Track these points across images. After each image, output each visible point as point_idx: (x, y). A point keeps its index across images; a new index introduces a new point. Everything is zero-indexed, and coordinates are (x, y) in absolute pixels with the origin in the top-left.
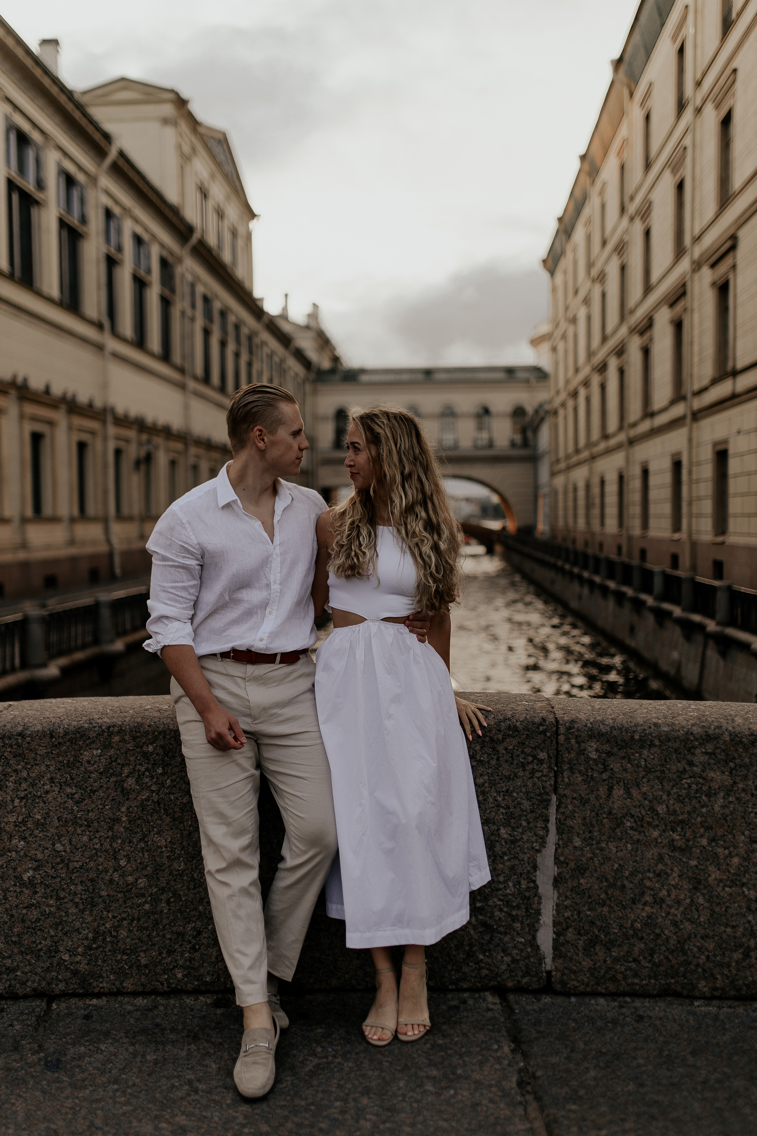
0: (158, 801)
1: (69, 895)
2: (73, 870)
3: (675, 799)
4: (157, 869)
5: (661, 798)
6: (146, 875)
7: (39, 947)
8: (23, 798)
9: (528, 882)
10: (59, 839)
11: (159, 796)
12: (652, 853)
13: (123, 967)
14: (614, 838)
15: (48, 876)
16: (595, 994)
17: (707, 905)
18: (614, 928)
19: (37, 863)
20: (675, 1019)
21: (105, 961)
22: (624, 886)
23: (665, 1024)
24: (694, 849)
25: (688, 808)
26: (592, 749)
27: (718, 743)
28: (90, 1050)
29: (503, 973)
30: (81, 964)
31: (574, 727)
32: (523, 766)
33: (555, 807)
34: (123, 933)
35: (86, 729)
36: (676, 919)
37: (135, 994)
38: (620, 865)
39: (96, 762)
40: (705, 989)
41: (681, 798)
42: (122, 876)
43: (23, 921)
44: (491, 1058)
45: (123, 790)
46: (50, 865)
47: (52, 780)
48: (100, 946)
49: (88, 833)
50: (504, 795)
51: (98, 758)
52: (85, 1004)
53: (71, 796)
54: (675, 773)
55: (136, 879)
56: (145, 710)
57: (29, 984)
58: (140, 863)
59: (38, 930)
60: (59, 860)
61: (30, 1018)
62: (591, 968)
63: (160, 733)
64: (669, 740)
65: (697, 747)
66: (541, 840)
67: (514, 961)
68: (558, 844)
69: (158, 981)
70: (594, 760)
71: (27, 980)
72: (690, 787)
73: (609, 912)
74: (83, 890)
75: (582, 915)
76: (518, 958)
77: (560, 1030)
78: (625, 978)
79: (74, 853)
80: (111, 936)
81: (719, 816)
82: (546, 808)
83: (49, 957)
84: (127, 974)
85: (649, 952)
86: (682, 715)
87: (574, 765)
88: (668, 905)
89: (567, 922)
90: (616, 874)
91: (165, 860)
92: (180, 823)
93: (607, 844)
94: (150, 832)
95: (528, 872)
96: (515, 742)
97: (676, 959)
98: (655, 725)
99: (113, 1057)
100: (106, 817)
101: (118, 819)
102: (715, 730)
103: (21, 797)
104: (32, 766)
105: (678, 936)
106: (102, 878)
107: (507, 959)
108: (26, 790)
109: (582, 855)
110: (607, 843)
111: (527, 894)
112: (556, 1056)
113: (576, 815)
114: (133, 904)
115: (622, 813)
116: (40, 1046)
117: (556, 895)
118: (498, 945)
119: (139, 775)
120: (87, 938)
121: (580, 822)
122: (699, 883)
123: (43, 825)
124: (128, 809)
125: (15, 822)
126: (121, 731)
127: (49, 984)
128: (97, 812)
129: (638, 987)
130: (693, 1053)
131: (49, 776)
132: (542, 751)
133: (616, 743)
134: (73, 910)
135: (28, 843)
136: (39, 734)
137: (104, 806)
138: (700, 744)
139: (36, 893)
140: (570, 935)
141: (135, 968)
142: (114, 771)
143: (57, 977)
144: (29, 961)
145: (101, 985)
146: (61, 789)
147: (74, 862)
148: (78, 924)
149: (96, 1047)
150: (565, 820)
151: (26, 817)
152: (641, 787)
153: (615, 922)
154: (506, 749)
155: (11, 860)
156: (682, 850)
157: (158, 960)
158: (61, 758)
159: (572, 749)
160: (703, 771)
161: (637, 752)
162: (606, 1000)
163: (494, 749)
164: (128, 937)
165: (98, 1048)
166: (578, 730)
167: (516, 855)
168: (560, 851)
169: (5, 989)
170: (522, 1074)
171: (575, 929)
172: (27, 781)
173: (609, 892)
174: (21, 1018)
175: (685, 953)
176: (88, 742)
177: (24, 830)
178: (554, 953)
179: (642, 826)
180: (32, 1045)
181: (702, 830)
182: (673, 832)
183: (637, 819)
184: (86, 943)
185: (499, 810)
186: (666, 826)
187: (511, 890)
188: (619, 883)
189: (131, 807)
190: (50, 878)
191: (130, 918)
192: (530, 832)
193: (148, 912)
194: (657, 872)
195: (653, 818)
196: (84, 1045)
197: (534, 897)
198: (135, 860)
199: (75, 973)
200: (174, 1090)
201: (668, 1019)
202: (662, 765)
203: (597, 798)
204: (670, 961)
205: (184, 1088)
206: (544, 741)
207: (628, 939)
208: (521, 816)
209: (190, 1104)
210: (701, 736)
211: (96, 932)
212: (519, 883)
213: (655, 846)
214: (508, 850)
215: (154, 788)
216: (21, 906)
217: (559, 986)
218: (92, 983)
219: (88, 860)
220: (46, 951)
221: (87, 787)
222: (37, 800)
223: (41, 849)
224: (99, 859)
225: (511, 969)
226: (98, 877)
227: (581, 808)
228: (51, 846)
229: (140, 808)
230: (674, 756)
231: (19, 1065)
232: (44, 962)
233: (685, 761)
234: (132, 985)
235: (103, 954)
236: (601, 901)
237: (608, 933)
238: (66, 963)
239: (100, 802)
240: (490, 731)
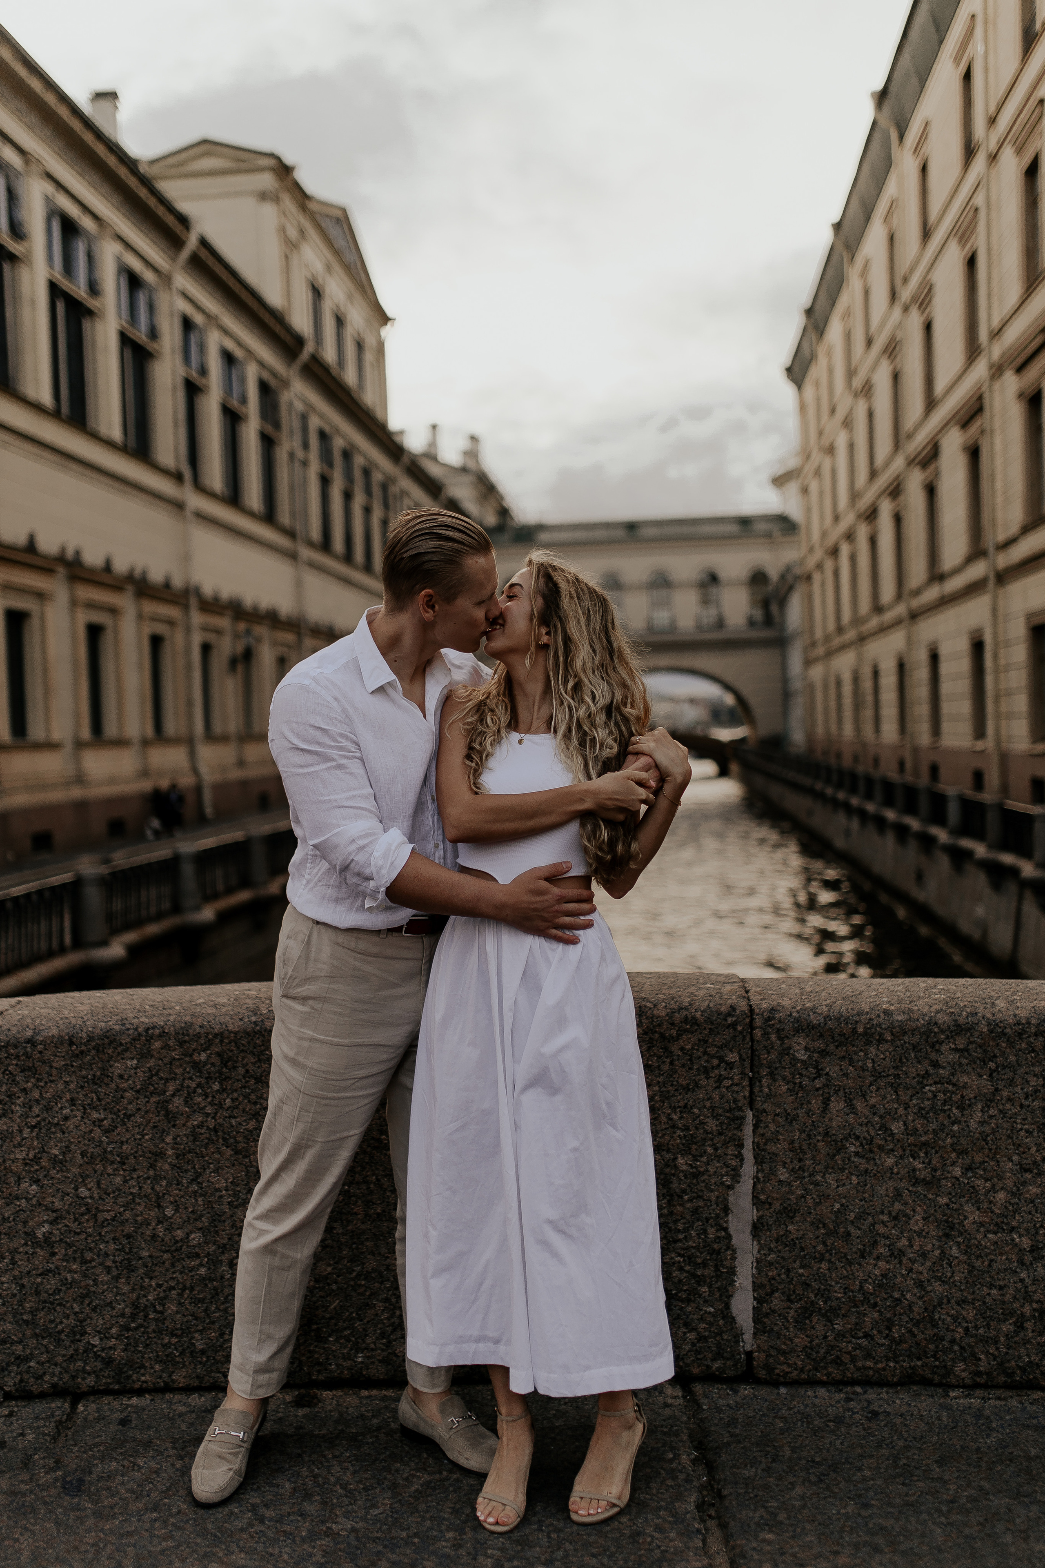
0: (215, 1127)
1: (98, 1256)
2: (103, 1222)
3: (915, 1113)
4: (214, 1220)
5: (896, 1113)
6: (201, 1229)
7: (60, 1327)
8: (34, 1127)
9: (717, 1230)
10: (83, 1181)
11: (216, 1120)
12: (885, 1188)
13: (172, 1353)
14: (833, 1168)
15: (70, 1231)
16: (813, 1383)
17: (963, 1258)
18: (836, 1292)
19: (55, 1215)
20: (922, 1416)
21: (147, 1345)
22: (849, 1234)
23: (908, 1422)
24: (943, 1182)
25: (932, 1126)
26: (800, 1048)
27: (971, 1035)
28: (123, 1466)
29: (686, 1354)
30: (115, 1350)
31: (774, 1018)
32: (706, 1071)
33: (751, 1128)
34: (172, 1307)
35: (117, 1032)
36: (921, 1277)
37: (188, 1390)
38: (842, 1205)
39: (130, 1076)
40: (964, 1374)
41: (923, 1112)
42: (168, 1229)
43: (38, 1293)
44: (662, 1472)
45: (168, 1113)
46: (72, 1217)
47: (72, 1102)
48: (140, 1326)
49: (122, 1173)
50: (681, 1112)
51: (133, 1071)
52: (122, 1404)
53: (98, 1123)
54: (914, 1078)
55: (187, 1234)
56: (197, 1005)
57: (47, 1378)
58: (192, 1212)
59: (58, 1304)
60: (83, 1209)
61: (47, 1424)
62: (806, 1347)
63: (216, 1036)
64: (905, 1033)
65: (943, 1042)
66: (733, 1173)
67: (701, 1338)
68: (757, 1177)
69: (219, 1372)
70: (804, 1062)
71: (44, 1373)
72: (935, 1096)
73: (829, 1269)
74: (117, 1250)
75: (792, 1274)
76: (707, 1334)
77: (762, 1432)
78: (853, 1360)
79: (103, 1200)
80: (155, 1311)
81: (977, 1135)
82: (739, 1128)
83: (72, 1342)
84: (178, 1362)
85: (886, 1323)
86: (923, 998)
87: (776, 1068)
88: (910, 1259)
89: (772, 1285)
90: (837, 1217)
91: (226, 1208)
92: (245, 1157)
93: (823, 1177)
94: (205, 1169)
95: (717, 1216)
96: (694, 1039)
97: (923, 1333)
98: (886, 1012)
99: (154, 1476)
100: (146, 1150)
101: (161, 1153)
102: (967, 1017)
104: (46, 1083)
105: (924, 1302)
106: (142, 1233)
107: (691, 1336)
108: (38, 1116)
109: (791, 1192)
110: (824, 1175)
111: (716, 1246)
112: (752, 1467)
113: (781, 1137)
115: (842, 1134)
116: (57, 1462)
117: (756, 1247)
119: (189, 1093)
120: (123, 1315)
121: (786, 1146)
122: (952, 1228)
123: (61, 1163)
124: (175, 1139)
125: (24, 1159)
126: (163, 1034)
127: (73, 1378)
128: (133, 1143)
129: (871, 1373)
130: (940, 1462)
131: (68, 1096)
132: (731, 1051)
133: (833, 1038)
134: (104, 1277)
135: (42, 1187)
136: (55, 1040)
137: (143, 1136)
138: (948, 1037)
139: (54, 1254)
140: (777, 1302)
141: (188, 1355)
142: (155, 1089)
143: (84, 1367)
144: (46, 1347)
145: (143, 1378)
146: (84, 1113)
147: (104, 1211)
148: (110, 1296)
149: (132, 1462)
150: (765, 1144)
151: (39, 1153)
152: (868, 1098)
153: (837, 1283)
154: (682, 1049)
155: (20, 1210)
156: (926, 1183)
157: (219, 1343)
158: (84, 1072)
159: (772, 1048)
160: (953, 1075)
161: (861, 1050)
162: (828, 1391)
163: (666, 1049)
164: (177, 1312)
165: (135, 1464)
166: (780, 1022)
167: (700, 1194)
168: (759, 1187)
169: (15, 1385)
170: (705, 1493)
171: (783, 1293)
172: (39, 1104)
173: (829, 1242)
174: (35, 1425)
175: (935, 1326)
176: (120, 1049)
177: (37, 1170)
178: (755, 1327)
179: (871, 1151)
180: (47, 1460)
181: (953, 1155)
182: (914, 1159)
183: (864, 1142)
184: (122, 1321)
185: (675, 1133)
186: (904, 1150)
188: (842, 1230)
189: (179, 1136)
190: (72, 1234)
191: (181, 1286)
192: (718, 1162)
193: (204, 1279)
194: (894, 1214)
195: (886, 1141)
196: (116, 1459)
197: (726, 1250)
198: (186, 1208)
199: (108, 1362)
200: (233, 1518)
201: (912, 1415)
202: (896, 1068)
203: (809, 1113)
204: (915, 1336)
205: (246, 1516)
206: (734, 1038)
207: (856, 1306)
208: (704, 1140)
209: (252, 1537)
210: (949, 1027)
211: (135, 1305)
212: (705, 1232)
213: (890, 1179)
214: (689, 1186)
215: (209, 1110)
216: (34, 1272)
217: (764, 1372)
218: (131, 1376)
219: (122, 1209)
220: (69, 1333)
221: (119, 1111)
222: (53, 1130)
223: (59, 1195)
224: (137, 1207)
225: (696, 1350)
226: (136, 1232)
227: (787, 1127)
228: (73, 1191)
229: (191, 1138)
230: (913, 1055)
231: (28, 1487)
232: (66, 1348)
233: (928, 1061)
234: (185, 1377)
235: (145, 1335)
236: (818, 1256)
237: (829, 1298)
238: (95, 1350)
239: (137, 1130)
240: (659, 1025)
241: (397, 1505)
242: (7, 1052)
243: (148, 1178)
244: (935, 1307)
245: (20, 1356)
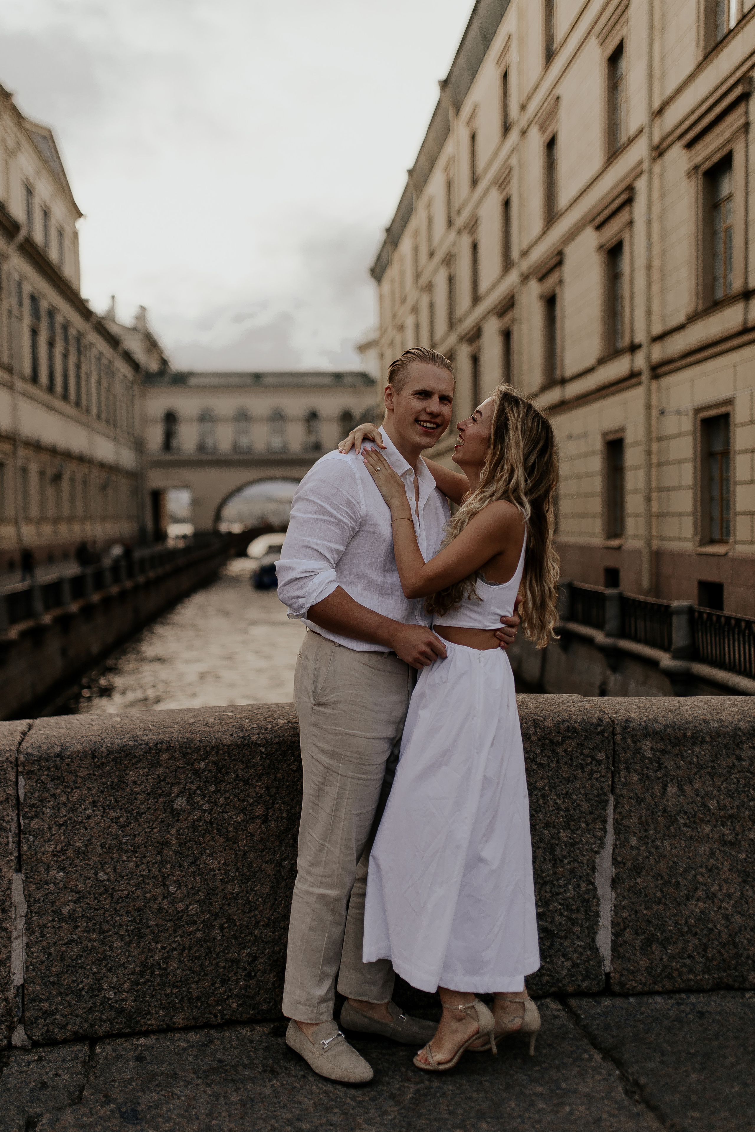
0: (210, 820)
1: (114, 927)
2: (118, 899)
3: (725, 794)
4: (209, 894)
5: (712, 794)
6: (198, 901)
7: (81, 986)
8: (62, 825)
9: (588, 885)
10: (102, 867)
11: (211, 815)
12: (704, 848)
13: (173, 1000)
14: (668, 836)
15: (91, 908)
16: (652, 993)
18: (669, 926)
19: (78, 895)
20: (733, 1013)
21: (153, 996)
22: (678, 883)
23: (727, 1018)
24: (743, 843)
25: (736, 803)
26: (647, 748)
28: (163, 1095)
29: (564, 978)
30: (126, 1001)
31: (629, 727)
32: (582, 767)
33: (612, 808)
35: (131, 747)
36: (727, 912)
37: (186, 1029)
38: (674, 862)
39: (142, 782)
41: (730, 793)
42: (171, 903)
43: (63, 959)
44: (588, 1069)
45: (173, 810)
46: (92, 896)
47: (94, 804)
48: (148, 981)
49: (134, 859)
50: (563, 798)
51: (145, 778)
52: (132, 1044)
53: (115, 820)
54: (725, 768)
55: (187, 906)
56: (190, 724)
57: (69, 1027)
58: (192, 888)
59: (79, 968)
60: (102, 890)
61: (75, 1065)
62: (648, 967)
63: (213, 748)
64: (719, 736)
65: (745, 742)
66: (599, 842)
67: (575, 965)
68: (615, 845)
69: (211, 1013)
70: (650, 759)
71: (67, 1024)
72: (739, 781)
73: (664, 910)
74: (129, 921)
75: (639, 915)
76: (578, 961)
77: (632, 1033)
78: (680, 975)
79: (119, 882)
80: (160, 968)
82: (604, 809)
83: (91, 997)
84: (178, 1008)
85: (703, 947)
86: (723, 710)
87: (631, 764)
88: (720, 900)
89: (624, 923)
90: (670, 871)
91: (218, 884)
92: (235, 843)
93: (662, 843)
94: (202, 854)
95: (588, 874)
96: (574, 743)
97: (727, 952)
98: (705, 721)
99: (193, 1102)
100: (155, 840)
101: (167, 842)
103: (60, 824)
104: (72, 789)
105: (729, 930)
106: (150, 907)
107: (568, 964)
108: (65, 816)
109: (639, 854)
110: (662, 841)
111: (586, 897)
112: (650, 1061)
113: (633, 814)
114: (184, 932)
115: (676, 811)
116: (106, 1096)
117: (614, 896)
118: (559, 950)
119: (190, 794)
120: (133, 973)
121: (637, 821)
122: (748, 876)
123: (84, 854)
124: (178, 831)
125: (53, 851)
126: (169, 748)
127: (92, 1025)
128: (144, 836)
129: (692, 983)
131: (91, 800)
132: (600, 751)
133: (670, 741)
134: (118, 944)
135: (67, 873)
136: (80, 754)
137: (152, 829)
138: (748, 739)
139: (77, 927)
140: (628, 935)
141: (186, 1001)
142: (163, 792)
143: (100, 1017)
144: (69, 1002)
145: (149, 1023)
146: (104, 813)
147: (119, 891)
148: (123, 959)
149: (169, 1092)
150: (622, 820)
151: (65, 846)
152: (693, 783)
153: (670, 919)
154: (565, 751)
155: (49, 893)
156: (732, 844)
157: (211, 991)
158: (104, 780)
159: (628, 749)
161: (689, 749)
162: (663, 998)
163: (553, 751)
164: (178, 968)
165: (173, 1094)
166: (634, 729)
167: (576, 858)
168: (617, 851)
169: (42, 1035)
170: (625, 1083)
171: (633, 929)
172: (66, 806)
173: (665, 890)
174: (65, 1066)
175: (736, 946)
176: (134, 761)
177: (63, 860)
178: (612, 955)
179: (695, 822)
180: (96, 1095)
181: (750, 824)
182: (724, 826)
183: (690, 816)
184: (132, 978)
185: (558, 813)
186: (717, 821)
187: (571, 894)
188: (674, 880)
189: (181, 828)
190: (93, 910)
191: (181, 947)
192: (589, 834)
193: (200, 940)
194: (709, 867)
195: (705, 814)
196: (155, 1090)
197: (593, 899)
198: (186, 885)
199: (121, 1011)
201: (726, 1012)
202: (713, 761)
203: (652, 796)
204: (722, 955)
206: (602, 742)
207: (683, 935)
208: (580, 818)
210: (748, 731)
211: (144, 965)
212: (579, 886)
213: (707, 842)
214: (568, 853)
215: (206, 807)
216: (60, 942)
217: (618, 988)
218: (139, 1021)
219: (134, 889)
220: (88, 990)
221: (133, 810)
222: (78, 827)
223: (82, 879)
224: (147, 886)
225: (571, 974)
226: (145, 906)
227: (637, 807)
228: (94, 875)
229: (191, 830)
230: (724, 752)
231: (91, 1120)
232: (86, 1002)
233: (734, 756)
234: (183, 1019)
235: (152, 988)
236: (656, 899)
237: (664, 931)
238: (110, 1002)
239: (147, 825)
240: (549, 734)
241: (403, 1111)
242: (39, 765)
243: (156, 863)
244: (736, 933)
245: (46, 1011)
